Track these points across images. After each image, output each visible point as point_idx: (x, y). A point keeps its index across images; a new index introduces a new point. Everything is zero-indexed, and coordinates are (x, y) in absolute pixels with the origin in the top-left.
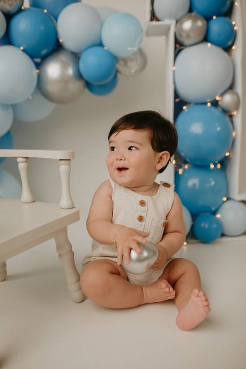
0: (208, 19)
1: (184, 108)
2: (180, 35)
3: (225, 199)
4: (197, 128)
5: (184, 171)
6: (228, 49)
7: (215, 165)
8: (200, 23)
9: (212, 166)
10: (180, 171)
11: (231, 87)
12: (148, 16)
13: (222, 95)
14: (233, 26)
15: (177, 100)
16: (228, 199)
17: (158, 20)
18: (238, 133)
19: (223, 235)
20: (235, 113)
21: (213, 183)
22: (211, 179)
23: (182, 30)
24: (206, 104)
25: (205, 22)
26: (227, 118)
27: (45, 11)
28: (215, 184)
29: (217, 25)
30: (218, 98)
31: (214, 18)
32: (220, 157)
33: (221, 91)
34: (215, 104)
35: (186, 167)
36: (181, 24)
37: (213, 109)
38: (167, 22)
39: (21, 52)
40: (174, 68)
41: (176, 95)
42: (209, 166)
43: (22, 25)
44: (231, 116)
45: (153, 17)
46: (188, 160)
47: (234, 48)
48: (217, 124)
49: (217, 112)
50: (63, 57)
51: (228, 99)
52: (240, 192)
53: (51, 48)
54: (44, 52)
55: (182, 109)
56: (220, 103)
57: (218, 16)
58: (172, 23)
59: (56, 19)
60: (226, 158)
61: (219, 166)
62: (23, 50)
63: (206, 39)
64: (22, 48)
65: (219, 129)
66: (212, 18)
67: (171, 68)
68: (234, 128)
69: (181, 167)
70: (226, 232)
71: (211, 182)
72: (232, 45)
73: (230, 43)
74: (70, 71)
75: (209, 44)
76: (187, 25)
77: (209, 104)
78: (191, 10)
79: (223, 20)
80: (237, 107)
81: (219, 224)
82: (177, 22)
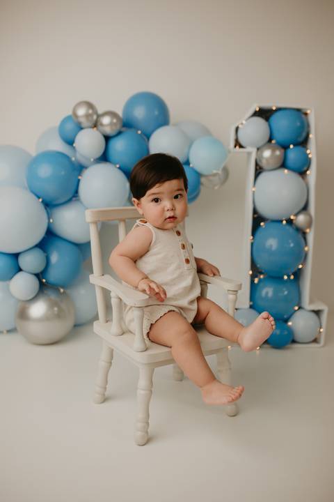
0: (285, 147)
1: (262, 224)
2: (260, 161)
3: (296, 308)
4: (272, 243)
5: (260, 281)
6: (302, 174)
7: (289, 276)
8: (278, 153)
9: (286, 277)
10: (256, 281)
11: (305, 208)
12: (232, 143)
13: (296, 215)
14: (307, 155)
15: (256, 216)
16: (300, 308)
17: (241, 146)
18: (310, 248)
19: (294, 341)
20: (308, 230)
21: (286, 293)
22: (284, 289)
23: (262, 157)
24: (282, 221)
25: (283, 151)
26: (300, 236)
27: (139, 132)
28: (288, 294)
29: (293, 154)
30: (292, 217)
31: (292, 146)
32: (294, 270)
33: (296, 211)
34: (290, 222)
35: (262, 277)
36: (262, 152)
37: (288, 227)
38: (249, 149)
39: (117, 169)
40: (254, 189)
41: (255, 211)
42: (283, 278)
43: (119, 146)
44: (304, 234)
45: (238, 144)
46: (263, 271)
47: (308, 172)
48: (290, 241)
49: (290, 230)
51: (301, 219)
52: (311, 302)
55: (260, 225)
56: (294, 222)
57: (294, 145)
58: (254, 151)
59: (148, 139)
60: (300, 269)
61: (292, 277)
62: (119, 168)
63: (283, 165)
64: (118, 166)
65: (292, 245)
66: (289, 147)
67: (250, 188)
68: (306, 244)
69: (256, 277)
70: (297, 339)
71: (284, 292)
72: (307, 170)
73: (305, 168)
75: (286, 171)
76: (267, 153)
77: (284, 222)
78: (270, 140)
79: (299, 149)
80: (309, 225)
81: (291, 331)
82: (258, 149)
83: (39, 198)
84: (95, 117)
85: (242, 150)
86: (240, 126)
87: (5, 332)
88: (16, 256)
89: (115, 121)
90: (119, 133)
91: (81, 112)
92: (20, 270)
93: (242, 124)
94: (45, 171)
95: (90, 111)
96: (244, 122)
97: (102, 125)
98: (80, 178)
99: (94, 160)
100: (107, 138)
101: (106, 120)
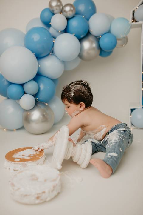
17: (136, 22)
27: (84, 16)
43: (74, 23)
45: (134, 20)
50: (91, 38)
53: (85, 34)
54: (82, 36)
59: (88, 20)
62: (74, 35)
64: (74, 34)
74: (94, 45)
83: (33, 53)
84: (61, 7)
85: (137, 23)
86: (135, 10)
87: (15, 130)
88: (22, 85)
89: (72, 9)
90: (74, 17)
91: (54, 4)
92: (25, 93)
93: (136, 9)
94: (36, 37)
95: (59, 4)
96: (137, 7)
97: (65, 11)
98: (54, 41)
99: (61, 31)
100: (68, 19)
101: (68, 9)
